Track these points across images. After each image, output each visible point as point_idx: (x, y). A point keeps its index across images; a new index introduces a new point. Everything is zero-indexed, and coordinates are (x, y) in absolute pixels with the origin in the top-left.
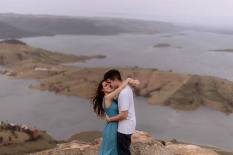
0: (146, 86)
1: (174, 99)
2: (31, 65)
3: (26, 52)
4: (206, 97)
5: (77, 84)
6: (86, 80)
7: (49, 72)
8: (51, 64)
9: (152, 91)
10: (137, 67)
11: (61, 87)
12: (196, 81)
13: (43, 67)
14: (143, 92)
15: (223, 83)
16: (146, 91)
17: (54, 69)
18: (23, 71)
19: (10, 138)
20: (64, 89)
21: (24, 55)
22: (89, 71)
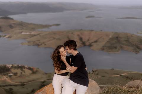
0: (88, 40)
1: (105, 46)
2: (18, 31)
3: (14, 24)
4: (123, 44)
5: (49, 41)
6: (54, 38)
7: (30, 35)
8: (31, 30)
9: (92, 43)
10: (82, 30)
11: (40, 43)
12: (116, 36)
13: (26, 32)
14: (87, 43)
15: (132, 36)
16: (89, 43)
17: (33, 33)
18: (15, 35)
19: (21, 73)
20: (42, 44)
21: (13, 25)
22: (54, 33)
